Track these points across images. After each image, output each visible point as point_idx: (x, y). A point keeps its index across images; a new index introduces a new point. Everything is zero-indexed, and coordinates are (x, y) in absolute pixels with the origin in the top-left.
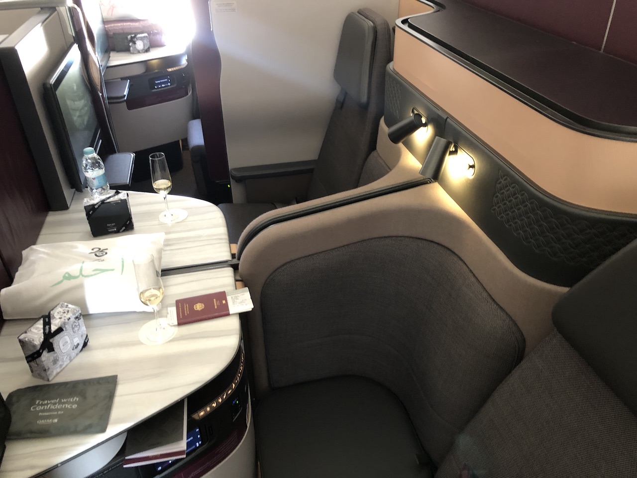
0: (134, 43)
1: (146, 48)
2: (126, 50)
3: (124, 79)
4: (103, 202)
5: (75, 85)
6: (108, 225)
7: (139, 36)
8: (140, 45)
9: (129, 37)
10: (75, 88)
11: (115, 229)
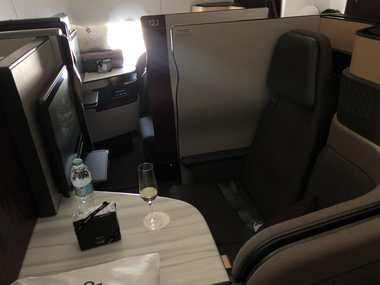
0: (101, 66)
1: (109, 69)
2: (95, 70)
3: (94, 91)
4: (92, 215)
5: (63, 99)
6: (96, 238)
7: (104, 61)
8: (105, 67)
9: (98, 62)
10: (64, 101)
11: (103, 242)
